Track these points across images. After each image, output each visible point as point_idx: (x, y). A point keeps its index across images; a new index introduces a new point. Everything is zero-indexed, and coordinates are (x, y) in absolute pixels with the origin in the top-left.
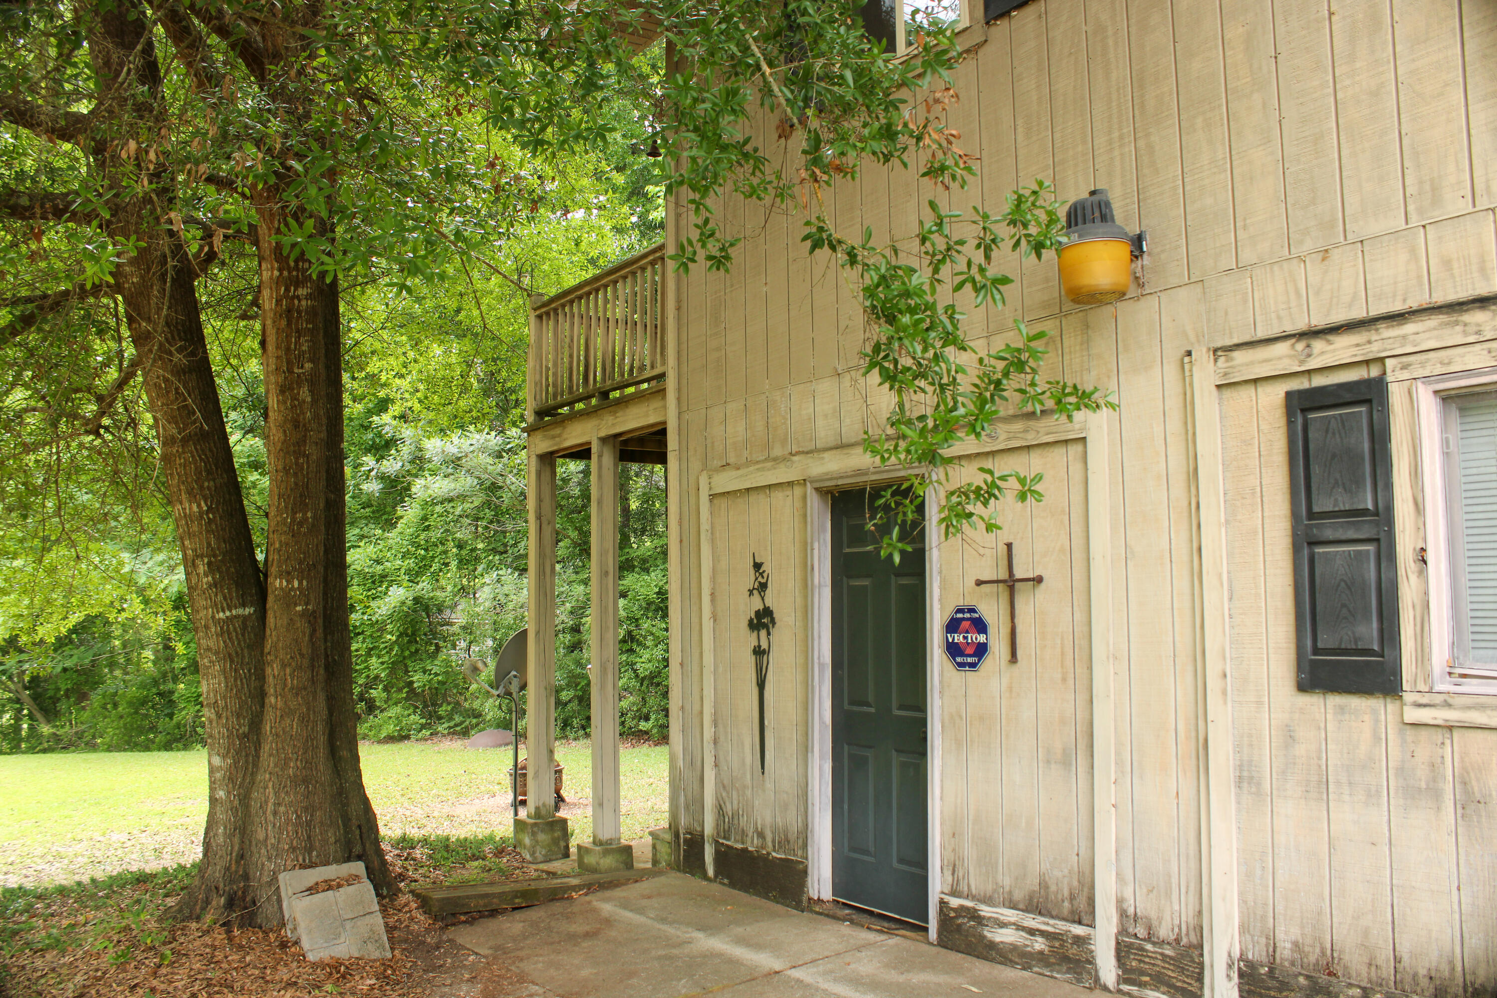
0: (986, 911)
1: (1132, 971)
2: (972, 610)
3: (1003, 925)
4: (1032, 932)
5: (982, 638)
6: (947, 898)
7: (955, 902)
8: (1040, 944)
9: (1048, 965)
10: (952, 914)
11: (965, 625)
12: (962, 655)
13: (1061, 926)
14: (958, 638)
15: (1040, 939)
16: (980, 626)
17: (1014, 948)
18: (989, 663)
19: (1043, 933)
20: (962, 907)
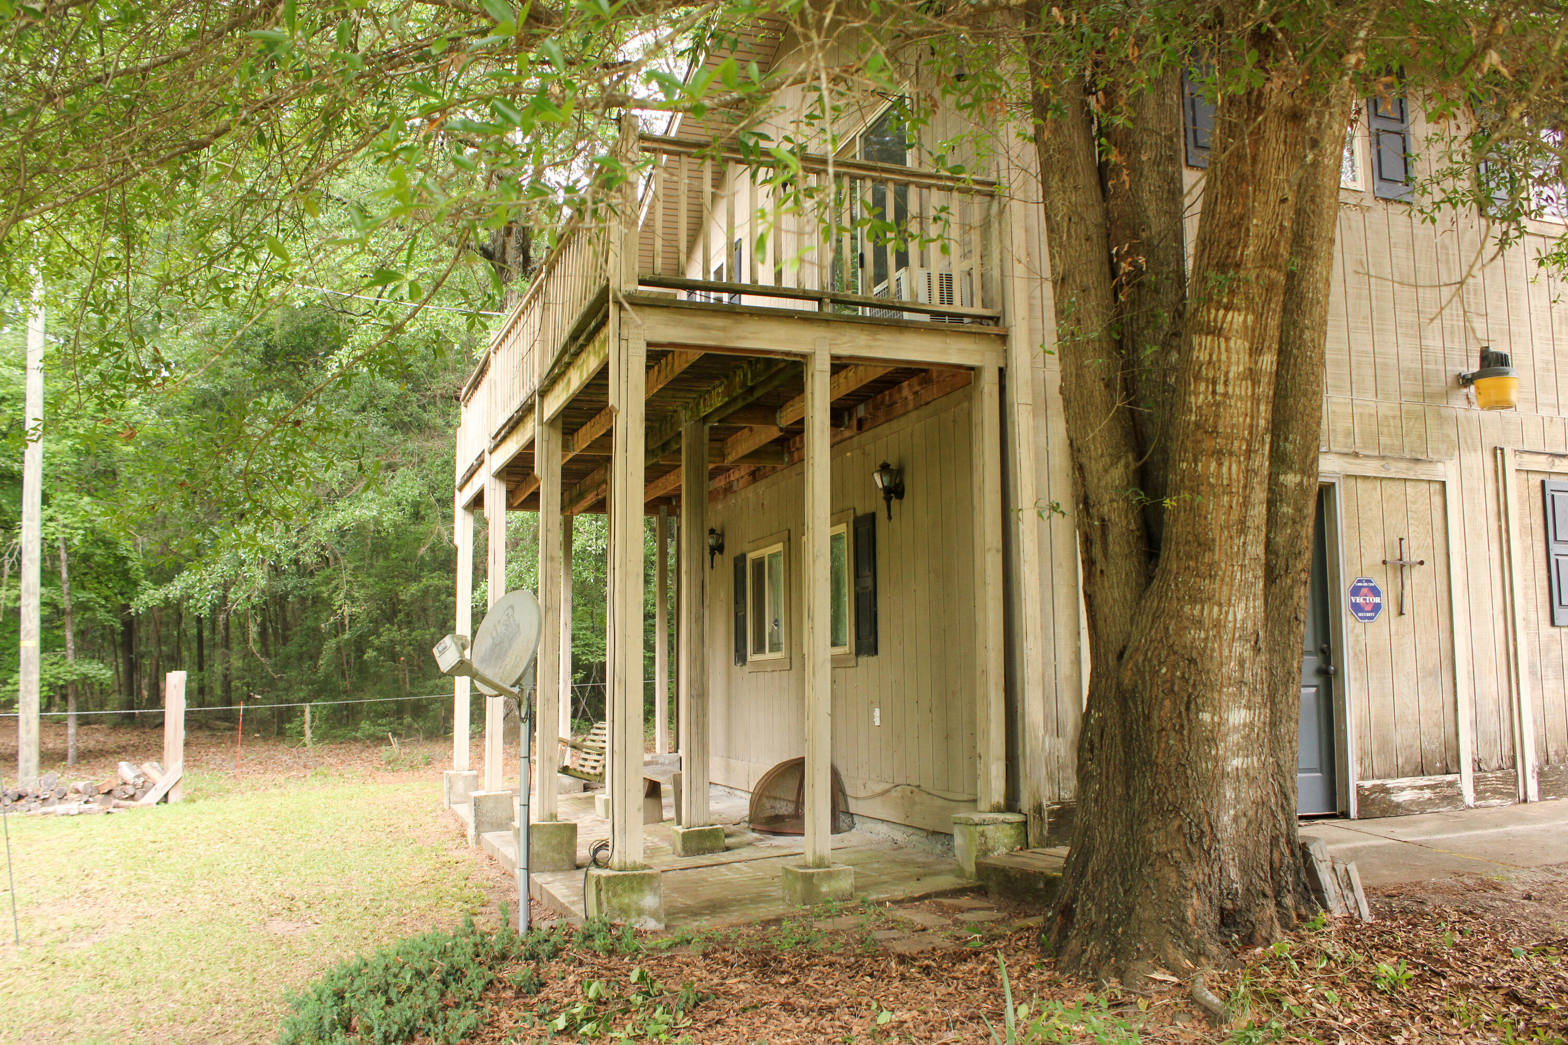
0: (1390, 783)
1: (1481, 792)
2: (1368, 581)
3: (1402, 789)
4: (1421, 788)
5: (1377, 600)
6: (1361, 783)
7: (1368, 784)
8: (1427, 794)
9: (1436, 805)
10: (1367, 793)
11: (1364, 590)
12: (1362, 611)
13: (1439, 778)
14: (1359, 600)
15: (1427, 791)
16: (1375, 592)
17: (1412, 802)
18: (1382, 616)
19: (1428, 787)
20: (1374, 786)
